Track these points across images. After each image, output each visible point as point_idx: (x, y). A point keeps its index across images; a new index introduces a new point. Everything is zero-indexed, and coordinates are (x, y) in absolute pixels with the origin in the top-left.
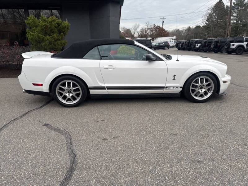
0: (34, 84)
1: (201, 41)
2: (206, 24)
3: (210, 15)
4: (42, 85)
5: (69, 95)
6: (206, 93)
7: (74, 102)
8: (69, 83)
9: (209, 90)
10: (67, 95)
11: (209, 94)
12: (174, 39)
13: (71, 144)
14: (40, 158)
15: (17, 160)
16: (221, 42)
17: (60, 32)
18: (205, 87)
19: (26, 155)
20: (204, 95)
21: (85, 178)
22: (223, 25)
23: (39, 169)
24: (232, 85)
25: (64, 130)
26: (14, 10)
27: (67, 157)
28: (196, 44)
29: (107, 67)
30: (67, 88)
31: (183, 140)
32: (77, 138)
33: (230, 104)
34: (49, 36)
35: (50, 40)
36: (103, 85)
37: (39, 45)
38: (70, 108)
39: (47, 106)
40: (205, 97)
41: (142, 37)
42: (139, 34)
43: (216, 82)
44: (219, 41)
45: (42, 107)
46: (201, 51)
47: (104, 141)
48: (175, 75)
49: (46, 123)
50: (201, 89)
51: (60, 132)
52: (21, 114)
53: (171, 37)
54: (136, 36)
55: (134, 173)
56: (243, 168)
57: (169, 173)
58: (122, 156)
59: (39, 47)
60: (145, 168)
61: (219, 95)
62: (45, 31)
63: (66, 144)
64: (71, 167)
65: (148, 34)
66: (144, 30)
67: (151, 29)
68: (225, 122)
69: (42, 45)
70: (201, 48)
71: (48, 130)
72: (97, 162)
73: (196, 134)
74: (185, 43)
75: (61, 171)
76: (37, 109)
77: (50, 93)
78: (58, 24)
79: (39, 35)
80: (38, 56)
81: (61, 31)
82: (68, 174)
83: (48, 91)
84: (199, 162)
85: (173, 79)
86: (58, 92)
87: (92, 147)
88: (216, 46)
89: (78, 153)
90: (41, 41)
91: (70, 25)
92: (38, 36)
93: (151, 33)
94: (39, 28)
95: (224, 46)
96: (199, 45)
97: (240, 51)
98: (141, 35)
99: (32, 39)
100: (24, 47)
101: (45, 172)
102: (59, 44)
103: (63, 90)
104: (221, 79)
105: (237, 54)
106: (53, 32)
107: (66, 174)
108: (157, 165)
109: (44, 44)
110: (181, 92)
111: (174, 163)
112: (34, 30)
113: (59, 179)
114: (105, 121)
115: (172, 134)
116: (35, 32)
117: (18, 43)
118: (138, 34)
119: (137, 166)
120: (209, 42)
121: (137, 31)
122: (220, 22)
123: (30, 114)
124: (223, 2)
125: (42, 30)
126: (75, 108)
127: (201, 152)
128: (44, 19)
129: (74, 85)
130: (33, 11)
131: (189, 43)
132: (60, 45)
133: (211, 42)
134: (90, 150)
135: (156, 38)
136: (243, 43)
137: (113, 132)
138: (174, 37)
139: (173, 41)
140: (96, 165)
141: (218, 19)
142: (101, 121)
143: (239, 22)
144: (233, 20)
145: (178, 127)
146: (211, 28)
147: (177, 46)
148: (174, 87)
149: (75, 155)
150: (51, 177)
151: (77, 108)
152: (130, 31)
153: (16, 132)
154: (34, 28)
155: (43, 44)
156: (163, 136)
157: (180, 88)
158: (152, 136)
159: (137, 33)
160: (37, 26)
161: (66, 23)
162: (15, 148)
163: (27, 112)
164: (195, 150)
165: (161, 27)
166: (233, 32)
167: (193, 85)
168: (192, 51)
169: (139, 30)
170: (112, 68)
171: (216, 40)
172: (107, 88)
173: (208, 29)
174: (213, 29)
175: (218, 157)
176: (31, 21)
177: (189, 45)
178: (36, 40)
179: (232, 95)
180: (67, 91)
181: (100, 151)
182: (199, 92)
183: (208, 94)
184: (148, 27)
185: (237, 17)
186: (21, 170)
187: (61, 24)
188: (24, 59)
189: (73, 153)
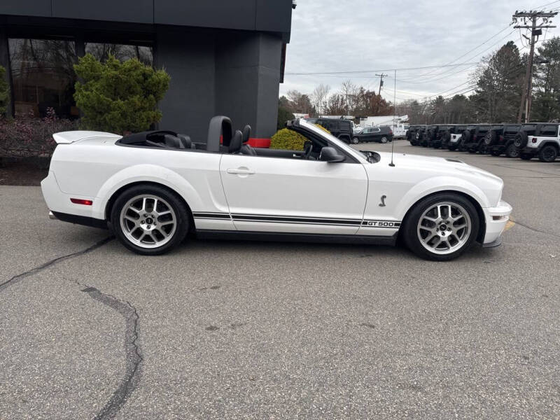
0: (74, 201)
1: (462, 128)
2: (478, 92)
3: (486, 72)
4: (90, 203)
5: (148, 227)
6: (453, 240)
7: (158, 244)
8: (150, 202)
9: (459, 233)
10: (144, 227)
11: (461, 244)
12: (405, 122)
13: (136, 334)
14: (63, 359)
15: (11, 361)
16: (506, 132)
17: (147, 92)
18: (452, 227)
19: (33, 352)
20: (448, 244)
21: (152, 407)
22: (515, 97)
23: (54, 383)
24: (520, 227)
25: (125, 303)
26: (57, 42)
27: (122, 361)
28: (452, 135)
29: (236, 170)
30: (145, 212)
31: (388, 339)
32: (150, 322)
33: (507, 266)
34: (124, 100)
35: (124, 108)
36: (224, 210)
37: (99, 118)
38: (149, 257)
39: (98, 249)
40: (451, 248)
41: (333, 114)
42: (327, 107)
43: (478, 217)
44: (502, 130)
45: (87, 251)
46: (463, 149)
47: (210, 331)
48: (384, 197)
49: (90, 286)
50: (442, 229)
51: (116, 307)
52: (39, 264)
53: (397, 117)
54: (320, 110)
55: (265, 404)
56: (512, 408)
57: (342, 408)
58: (244, 366)
59: (98, 123)
60: (290, 395)
61: (484, 246)
62: (115, 89)
63: (124, 333)
64: (127, 384)
65: (347, 107)
66: (338, 100)
67: (355, 98)
68: (488, 306)
69: (105, 119)
70: (462, 144)
71: (90, 300)
72: (186, 375)
73: (417, 327)
74: (428, 130)
75: (103, 390)
76: (76, 254)
77: (108, 222)
78: (144, 75)
79: (101, 96)
80: (89, 140)
81: (150, 90)
82: (117, 398)
83: (102, 217)
84: (414, 388)
85: (380, 205)
86: (125, 219)
87: (182, 342)
88: (495, 141)
89: (147, 352)
90: (104, 109)
91: (169, 78)
92: (99, 99)
93: (355, 107)
94: (102, 82)
95: (513, 142)
96: (459, 136)
97: (549, 154)
98: (332, 108)
99: (85, 106)
100: (67, 121)
101: (67, 391)
102: (143, 119)
103: (136, 216)
104: (489, 212)
105: (542, 160)
106: (133, 93)
107: (114, 396)
108: (318, 390)
109: (109, 115)
110: (399, 234)
111: (357, 387)
112: (91, 85)
113: (96, 406)
114: (221, 289)
115: (364, 324)
116: (92, 91)
117: (54, 113)
118: (325, 106)
119: (273, 388)
120: (481, 132)
121: (324, 99)
122: (509, 88)
123: (59, 265)
124: (515, 46)
125: (107, 85)
126: (160, 257)
127: (423, 368)
128: (114, 63)
129: (161, 207)
130: (99, 47)
131: (436, 130)
132: (146, 120)
133: (485, 132)
134: (175, 350)
135: (364, 117)
136: (557, 136)
137: (234, 313)
138: (405, 118)
139: (401, 126)
140: (182, 381)
141: (504, 82)
142: (212, 288)
143: (552, 91)
144: (537, 86)
145: (380, 311)
146: (487, 101)
147: (409, 136)
148: (383, 224)
149: (141, 358)
150: (77, 401)
151: (164, 257)
152: (309, 101)
153: (21, 300)
154: (91, 82)
155: (108, 117)
156: (343, 329)
157: (396, 225)
158: (319, 327)
159: (323, 105)
160: (97, 78)
161: (162, 74)
162: (11, 335)
163: (52, 259)
164: (410, 361)
165: (377, 93)
166: (538, 114)
167: (424, 220)
168: (443, 149)
169: (327, 98)
170: (245, 174)
171: (495, 128)
172: (234, 217)
173: (482, 103)
174: (494, 102)
175: (458, 381)
176: (86, 67)
177: (435, 135)
178: (93, 107)
179: (515, 247)
180: (145, 219)
181: (195, 353)
182: (438, 237)
183: (458, 242)
184: (349, 94)
185: (546, 79)
186: (14, 382)
187: (150, 76)
188: (57, 144)
189: (136, 352)
